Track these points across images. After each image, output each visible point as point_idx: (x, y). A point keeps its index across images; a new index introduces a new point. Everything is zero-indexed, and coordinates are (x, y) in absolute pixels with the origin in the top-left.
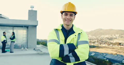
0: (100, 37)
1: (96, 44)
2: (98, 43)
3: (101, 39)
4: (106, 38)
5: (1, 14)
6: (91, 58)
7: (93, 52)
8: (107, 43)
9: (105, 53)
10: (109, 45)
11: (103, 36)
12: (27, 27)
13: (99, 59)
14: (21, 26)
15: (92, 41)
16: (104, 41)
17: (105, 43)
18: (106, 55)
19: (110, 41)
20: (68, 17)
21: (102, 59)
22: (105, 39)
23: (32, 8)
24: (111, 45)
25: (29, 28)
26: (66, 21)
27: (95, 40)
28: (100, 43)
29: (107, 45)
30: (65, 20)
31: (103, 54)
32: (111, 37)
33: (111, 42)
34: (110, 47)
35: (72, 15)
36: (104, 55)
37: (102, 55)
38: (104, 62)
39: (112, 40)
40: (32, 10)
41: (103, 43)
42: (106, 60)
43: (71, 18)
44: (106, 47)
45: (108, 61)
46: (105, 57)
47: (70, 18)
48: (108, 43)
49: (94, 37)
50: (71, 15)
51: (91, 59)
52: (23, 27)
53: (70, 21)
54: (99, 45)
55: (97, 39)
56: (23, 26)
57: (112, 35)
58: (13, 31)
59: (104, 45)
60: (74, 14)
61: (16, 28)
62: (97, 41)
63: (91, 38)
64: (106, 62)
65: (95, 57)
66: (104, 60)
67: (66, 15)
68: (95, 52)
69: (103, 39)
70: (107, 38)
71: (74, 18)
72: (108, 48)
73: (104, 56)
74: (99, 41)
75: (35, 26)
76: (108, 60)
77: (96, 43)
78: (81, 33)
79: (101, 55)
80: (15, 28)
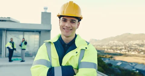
0: (128, 43)
1: (123, 52)
2: (125, 50)
3: (130, 45)
4: (135, 44)
5: (9, 18)
6: (117, 68)
7: (119, 61)
8: (136, 51)
9: (134, 63)
10: (139, 52)
11: (132, 41)
12: (39, 32)
13: (126, 70)
14: (32, 31)
15: (118, 47)
16: (132, 48)
17: (135, 50)
18: (136, 65)
19: (141, 48)
20: (67, 24)
21: (131, 70)
22: (134, 46)
23: (46, 10)
24: (142, 53)
25: (41, 33)
26: (64, 31)
27: (122, 47)
28: (128, 50)
29: (137, 53)
30: (62, 28)
31: (132, 63)
32: (143, 43)
33: (142, 50)
34: (140, 55)
35: (74, 21)
36: (134, 64)
37: (131, 65)
38: (132, 73)
39: (143, 46)
40: (46, 12)
41: (132, 50)
42: (135, 71)
43: (72, 26)
44: (135, 55)
45: (138, 73)
46: (134, 68)
47: (70, 26)
48: (139, 50)
49: (121, 43)
50: (72, 22)
51: (117, 70)
52: (35, 32)
53: (71, 30)
54: (127, 53)
55: (125, 45)
56: (35, 30)
57: (143, 41)
58: (23, 36)
59: (133, 53)
60: (77, 21)
61: (27, 33)
62: (124, 48)
63: (117, 44)
64: (135, 73)
65: (122, 67)
66: (133, 71)
67: (64, 21)
68: (122, 61)
69: (132, 45)
70: (137, 44)
71: (78, 25)
72: (138, 56)
73: (133, 66)
74: (127, 48)
75: (49, 31)
76: (138, 71)
77: (123, 50)
78: (86, 48)
79: (129, 65)
80: (25, 33)
